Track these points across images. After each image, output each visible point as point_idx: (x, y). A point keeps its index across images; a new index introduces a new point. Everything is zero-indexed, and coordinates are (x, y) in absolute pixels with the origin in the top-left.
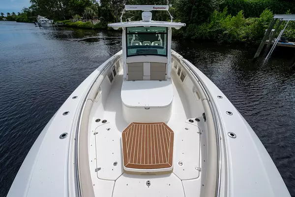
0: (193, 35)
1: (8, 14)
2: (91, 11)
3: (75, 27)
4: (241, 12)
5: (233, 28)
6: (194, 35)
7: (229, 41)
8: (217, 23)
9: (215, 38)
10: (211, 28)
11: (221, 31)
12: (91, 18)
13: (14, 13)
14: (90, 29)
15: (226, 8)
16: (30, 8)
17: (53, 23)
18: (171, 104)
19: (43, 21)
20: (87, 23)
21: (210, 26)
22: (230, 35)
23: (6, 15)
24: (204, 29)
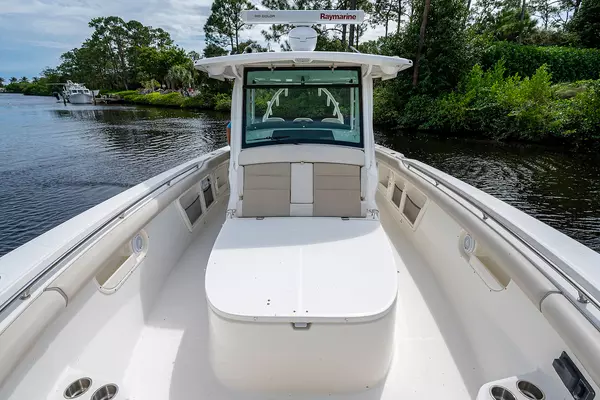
0: (424, 121)
1: (14, 79)
2: (181, 73)
3: (144, 104)
4: (544, 67)
5: (530, 103)
6: (426, 120)
7: (524, 134)
8: (482, 92)
9: (482, 128)
10: (470, 104)
11: (496, 112)
12: (181, 87)
13: (24, 78)
14: (176, 107)
15: (502, 61)
16: (59, 68)
17: (99, 96)
18: (393, 307)
19: (75, 91)
20: (171, 97)
21: (468, 100)
22: (525, 121)
23: (7, 83)
24: (452, 106)
